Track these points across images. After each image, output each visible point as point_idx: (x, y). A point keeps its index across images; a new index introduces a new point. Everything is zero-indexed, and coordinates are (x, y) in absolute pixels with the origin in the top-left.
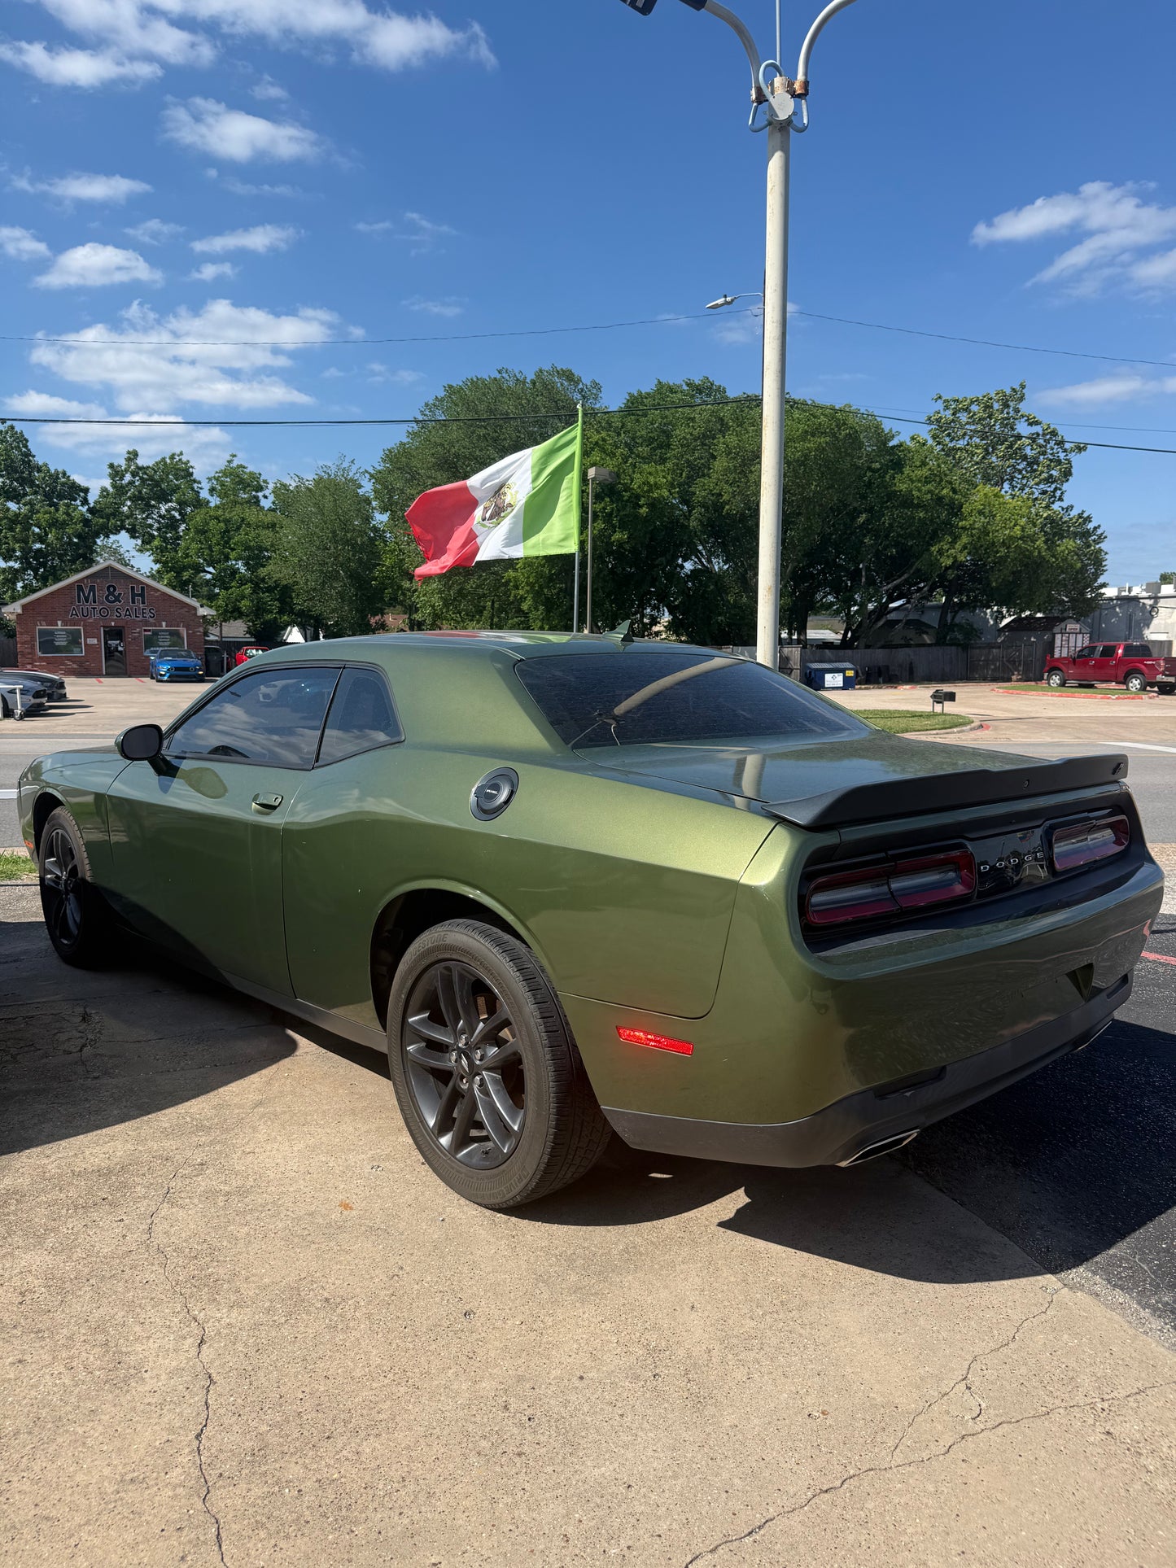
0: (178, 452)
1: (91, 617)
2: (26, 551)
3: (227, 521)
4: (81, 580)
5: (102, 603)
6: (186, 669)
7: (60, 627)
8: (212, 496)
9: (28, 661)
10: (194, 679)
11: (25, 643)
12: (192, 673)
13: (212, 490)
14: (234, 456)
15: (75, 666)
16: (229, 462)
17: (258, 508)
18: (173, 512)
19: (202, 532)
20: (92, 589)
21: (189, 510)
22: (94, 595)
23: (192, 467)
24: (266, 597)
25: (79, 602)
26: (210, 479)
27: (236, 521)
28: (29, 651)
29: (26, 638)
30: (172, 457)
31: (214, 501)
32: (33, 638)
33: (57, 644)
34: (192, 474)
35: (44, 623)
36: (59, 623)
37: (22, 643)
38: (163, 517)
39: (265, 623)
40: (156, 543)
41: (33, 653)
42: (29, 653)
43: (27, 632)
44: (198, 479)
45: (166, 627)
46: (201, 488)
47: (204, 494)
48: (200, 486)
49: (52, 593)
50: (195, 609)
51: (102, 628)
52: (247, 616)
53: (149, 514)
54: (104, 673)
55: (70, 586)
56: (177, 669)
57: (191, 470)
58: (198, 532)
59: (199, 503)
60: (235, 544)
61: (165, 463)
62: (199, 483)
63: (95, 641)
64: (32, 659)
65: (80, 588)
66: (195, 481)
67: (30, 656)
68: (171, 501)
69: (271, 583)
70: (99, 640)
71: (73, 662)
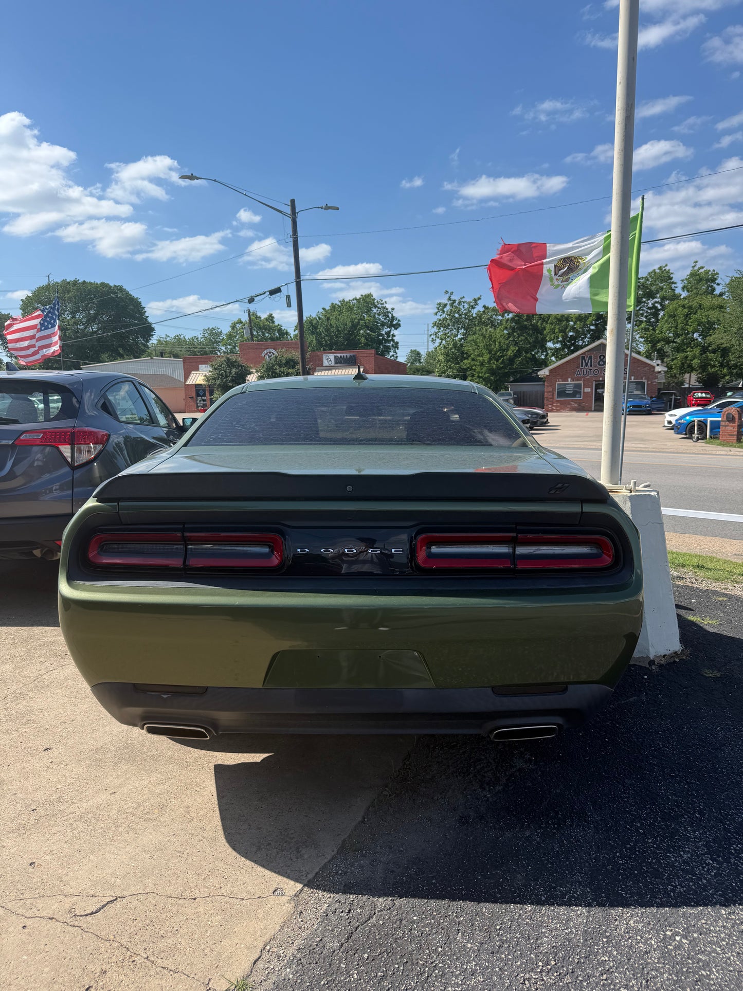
0: (664, 265)
1: (588, 375)
2: (565, 337)
3: (690, 307)
4: (584, 353)
5: (596, 366)
6: (640, 406)
7: (569, 382)
8: (684, 291)
9: (550, 403)
10: (644, 413)
11: (549, 392)
12: (643, 409)
13: (683, 288)
14: (696, 262)
15: (576, 405)
16: (693, 267)
17: (713, 296)
18: (656, 305)
19: (673, 316)
20: (590, 358)
21: (667, 302)
22: (591, 361)
23: (672, 273)
24: (710, 355)
25: (582, 366)
26: (683, 281)
27: (696, 307)
28: (551, 397)
29: (550, 389)
30: (660, 268)
31: (684, 294)
32: (554, 390)
33: (567, 392)
34: (671, 279)
35: (560, 380)
36: (569, 379)
37: (547, 392)
38: (649, 308)
39: (709, 374)
40: (643, 325)
41: (553, 398)
42: (552, 398)
43: (551, 386)
44: (675, 281)
45: (634, 379)
46: (676, 287)
47: (678, 291)
48: (676, 285)
49: (567, 362)
50: (654, 367)
51: (594, 382)
52: (697, 370)
53: (640, 308)
54: (593, 409)
55: (578, 357)
56: (634, 406)
57: (671, 276)
58: (670, 316)
59: (675, 297)
60: (691, 322)
61: (655, 273)
62: (675, 283)
63: (588, 390)
64: (552, 401)
65: (583, 358)
66: (673, 283)
67: (551, 400)
68: (656, 298)
69: (714, 346)
70: (592, 390)
71: (576, 403)
